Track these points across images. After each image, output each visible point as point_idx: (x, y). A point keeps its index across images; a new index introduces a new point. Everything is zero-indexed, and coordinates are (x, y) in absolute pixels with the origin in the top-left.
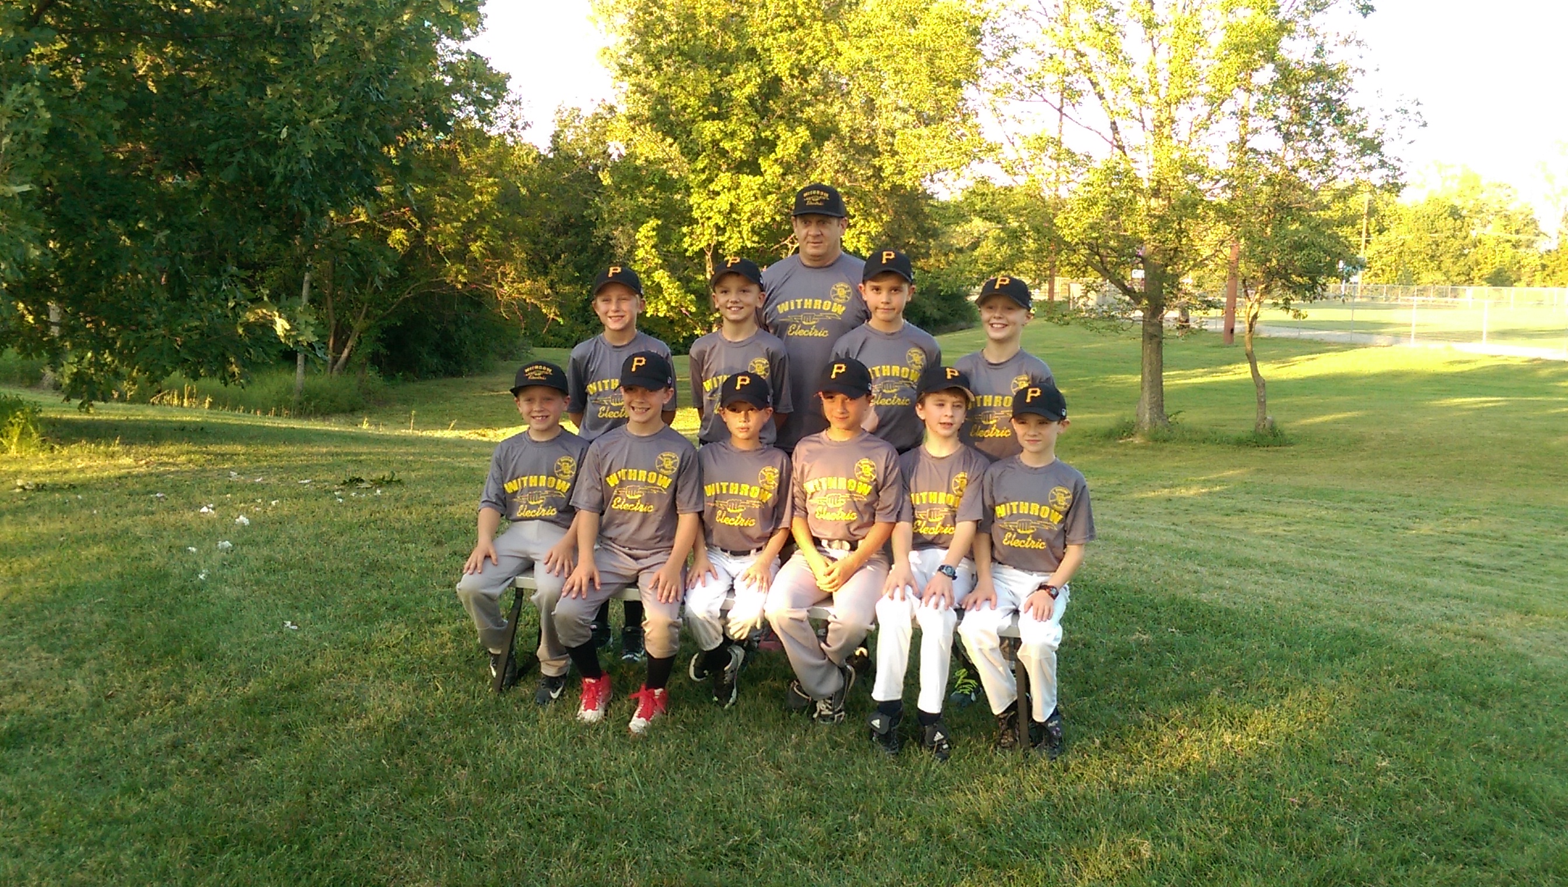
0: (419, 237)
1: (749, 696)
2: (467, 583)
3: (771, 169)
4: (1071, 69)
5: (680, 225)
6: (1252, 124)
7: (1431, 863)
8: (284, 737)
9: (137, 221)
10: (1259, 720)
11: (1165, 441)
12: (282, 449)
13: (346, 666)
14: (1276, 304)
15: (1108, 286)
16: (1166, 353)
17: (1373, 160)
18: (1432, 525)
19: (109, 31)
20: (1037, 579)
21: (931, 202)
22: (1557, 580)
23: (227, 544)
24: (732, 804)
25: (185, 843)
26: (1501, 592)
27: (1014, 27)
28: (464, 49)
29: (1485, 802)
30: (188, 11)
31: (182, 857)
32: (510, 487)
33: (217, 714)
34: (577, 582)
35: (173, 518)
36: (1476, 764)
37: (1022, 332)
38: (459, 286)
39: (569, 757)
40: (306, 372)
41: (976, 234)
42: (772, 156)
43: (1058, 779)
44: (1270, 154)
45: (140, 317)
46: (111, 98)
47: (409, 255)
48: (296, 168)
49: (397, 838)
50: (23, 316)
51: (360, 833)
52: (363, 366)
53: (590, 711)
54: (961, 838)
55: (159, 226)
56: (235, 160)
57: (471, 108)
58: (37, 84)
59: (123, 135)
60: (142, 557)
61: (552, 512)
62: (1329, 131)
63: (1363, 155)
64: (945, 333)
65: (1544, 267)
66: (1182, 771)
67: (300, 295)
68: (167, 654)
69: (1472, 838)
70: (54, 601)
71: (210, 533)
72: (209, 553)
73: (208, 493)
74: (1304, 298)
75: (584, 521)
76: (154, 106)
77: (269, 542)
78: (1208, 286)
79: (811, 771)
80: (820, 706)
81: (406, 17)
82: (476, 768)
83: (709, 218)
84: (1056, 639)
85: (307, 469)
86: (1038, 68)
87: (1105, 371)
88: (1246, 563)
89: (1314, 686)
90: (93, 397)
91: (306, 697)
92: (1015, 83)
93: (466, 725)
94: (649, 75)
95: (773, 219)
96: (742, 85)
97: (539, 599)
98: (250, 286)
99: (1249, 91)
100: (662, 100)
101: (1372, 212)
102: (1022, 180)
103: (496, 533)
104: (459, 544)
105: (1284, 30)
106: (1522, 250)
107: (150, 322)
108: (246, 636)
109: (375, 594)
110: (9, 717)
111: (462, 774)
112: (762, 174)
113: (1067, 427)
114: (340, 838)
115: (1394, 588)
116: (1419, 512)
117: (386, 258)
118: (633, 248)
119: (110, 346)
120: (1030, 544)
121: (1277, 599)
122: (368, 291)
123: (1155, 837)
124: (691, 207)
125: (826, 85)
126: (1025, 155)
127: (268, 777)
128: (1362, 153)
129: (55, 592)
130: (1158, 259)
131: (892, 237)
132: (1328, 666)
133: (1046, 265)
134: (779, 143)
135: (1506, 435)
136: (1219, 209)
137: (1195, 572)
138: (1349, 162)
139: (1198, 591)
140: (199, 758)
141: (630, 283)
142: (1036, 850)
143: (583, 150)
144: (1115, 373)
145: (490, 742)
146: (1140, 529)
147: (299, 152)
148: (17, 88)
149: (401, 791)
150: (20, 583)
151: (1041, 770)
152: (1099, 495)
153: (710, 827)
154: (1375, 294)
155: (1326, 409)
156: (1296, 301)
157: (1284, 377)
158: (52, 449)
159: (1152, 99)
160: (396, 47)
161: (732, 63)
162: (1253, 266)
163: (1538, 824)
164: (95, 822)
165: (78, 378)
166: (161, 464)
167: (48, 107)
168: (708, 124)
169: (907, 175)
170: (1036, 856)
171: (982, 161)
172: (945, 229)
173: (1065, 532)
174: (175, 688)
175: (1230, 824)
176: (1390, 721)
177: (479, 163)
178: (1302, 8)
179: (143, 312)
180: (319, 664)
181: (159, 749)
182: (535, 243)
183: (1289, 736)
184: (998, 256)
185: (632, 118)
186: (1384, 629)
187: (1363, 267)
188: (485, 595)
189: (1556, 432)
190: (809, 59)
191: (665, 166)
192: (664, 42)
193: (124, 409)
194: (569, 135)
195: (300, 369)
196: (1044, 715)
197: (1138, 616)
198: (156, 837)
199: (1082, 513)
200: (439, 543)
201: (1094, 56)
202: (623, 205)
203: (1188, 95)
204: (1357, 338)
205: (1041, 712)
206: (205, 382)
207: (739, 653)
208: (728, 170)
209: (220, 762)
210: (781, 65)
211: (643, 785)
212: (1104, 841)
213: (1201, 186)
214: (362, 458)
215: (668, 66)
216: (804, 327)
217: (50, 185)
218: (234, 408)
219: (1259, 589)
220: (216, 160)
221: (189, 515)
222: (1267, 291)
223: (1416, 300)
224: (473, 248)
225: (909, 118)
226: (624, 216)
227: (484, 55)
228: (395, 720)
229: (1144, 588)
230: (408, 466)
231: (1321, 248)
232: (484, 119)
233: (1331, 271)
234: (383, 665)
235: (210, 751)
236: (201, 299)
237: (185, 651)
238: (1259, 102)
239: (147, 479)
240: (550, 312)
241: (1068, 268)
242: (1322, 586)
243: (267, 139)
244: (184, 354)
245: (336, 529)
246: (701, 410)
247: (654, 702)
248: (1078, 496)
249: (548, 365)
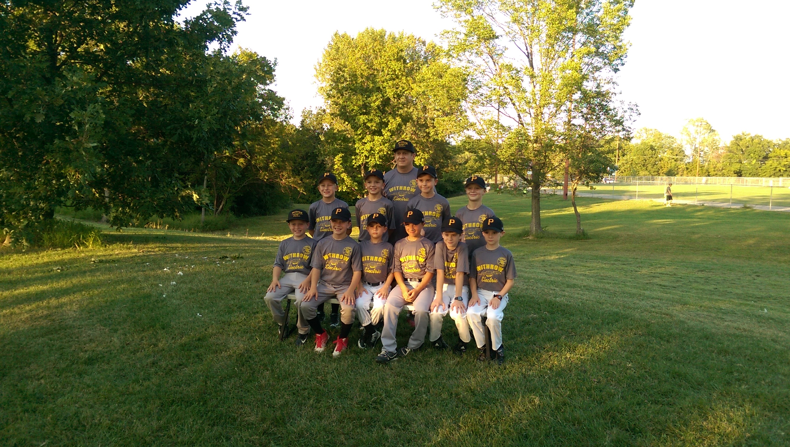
0: (249, 161)
2: (269, 296)
3: (386, 134)
4: (502, 94)
5: (351, 155)
6: (573, 114)
7: (649, 405)
8: (197, 359)
9: (139, 157)
10: (581, 348)
11: (541, 238)
12: (196, 245)
13: (221, 331)
14: (584, 184)
15: (518, 178)
16: (542, 204)
17: (620, 128)
18: (646, 270)
19: (128, 82)
20: (494, 293)
21: (449, 146)
22: (696, 291)
23: (174, 283)
24: (373, 384)
25: (158, 402)
26: (674, 297)
27: (479, 78)
28: (267, 89)
29: (670, 380)
30: (159, 75)
31: (156, 408)
32: (286, 258)
33: (170, 351)
34: (309, 296)
35: (152, 273)
36: (666, 364)
38: (265, 180)
39: (309, 366)
40: (205, 215)
41: (466, 158)
42: (387, 129)
43: (502, 373)
44: (580, 126)
46: (129, 109)
47: (246, 169)
48: (201, 136)
49: (241, 399)
50: (95, 194)
51: (227, 398)
52: (228, 211)
53: (319, 348)
54: (464, 397)
55: (147, 159)
56: (178, 132)
57: (269, 111)
58: (100, 104)
59: (134, 123)
60: (141, 289)
61: (302, 268)
62: (603, 117)
64: (455, 196)
65: (687, 169)
66: (550, 369)
67: (203, 185)
68: (150, 327)
69: (665, 394)
70: (106, 306)
71: (168, 278)
72: (167, 287)
73: (167, 263)
74: (594, 182)
75: (314, 272)
76: (146, 112)
77: (190, 282)
78: (557, 177)
79: (404, 370)
81: (244, 77)
82: (272, 371)
83: (362, 153)
84: (500, 317)
85: (205, 253)
86: (489, 93)
87: (518, 211)
88: (574, 286)
89: (602, 335)
90: (122, 225)
91: (205, 343)
92: (481, 100)
93: (268, 354)
94: (338, 98)
95: (387, 153)
96: (374, 102)
97: (297, 303)
98: (183, 181)
99: (571, 102)
100: (344, 107)
101: (620, 148)
102: (484, 137)
103: (280, 277)
104: (265, 282)
105: (585, 78)
106: (679, 162)
107: (144, 196)
108: (182, 320)
109: (232, 302)
110: (88, 352)
111: (267, 373)
112: (383, 136)
114: (219, 399)
115: (632, 295)
116: (641, 265)
117: (236, 170)
118: (333, 164)
119: (128, 205)
120: (491, 281)
121: (587, 300)
122: (230, 183)
123: (540, 395)
124: (355, 148)
125: (407, 101)
126: (485, 127)
127: (190, 376)
128: (616, 125)
129: (106, 303)
130: (537, 167)
131: (434, 159)
132: (607, 326)
133: (494, 170)
134: (389, 123)
135: (674, 234)
136: (560, 147)
137: (554, 290)
138: (610, 129)
139: (556, 297)
140: (163, 368)
141: (333, 179)
142: (493, 401)
143: (313, 127)
144: (521, 212)
145: (278, 360)
146: (532, 273)
147: (202, 129)
148: (92, 106)
149: (243, 380)
150: (93, 299)
151: (495, 369)
153: (365, 393)
154: (622, 180)
155: (603, 225)
156: (591, 183)
157: (588, 212)
158: (106, 246)
159: (534, 105)
160: (240, 88)
161: (371, 93)
162: (574, 169)
163: (691, 388)
164: (122, 394)
165: (116, 218)
166: (148, 252)
167: (104, 113)
168: (362, 116)
169: (439, 135)
170: (494, 403)
171: (468, 130)
172: (455, 156)
173: (505, 275)
174: (154, 340)
175: (570, 390)
176: (632, 348)
177: (273, 133)
178: (591, 70)
179: (142, 192)
180: (210, 330)
181: (147, 365)
182: (295, 163)
183: (592, 354)
184: (475, 166)
185: (332, 114)
186: (628, 312)
187: (617, 170)
188: (276, 301)
189: (694, 233)
190: (401, 91)
191: (345, 133)
192: (344, 85)
193: (134, 230)
194: (308, 121)
195: (203, 213)
196: (496, 348)
197: (532, 307)
198: (146, 400)
199: (511, 267)
200: (257, 282)
201: (511, 89)
202: (329, 148)
203: (548, 103)
204: (616, 197)
206: (166, 219)
208: (369, 134)
209: (171, 370)
210: (390, 93)
211: (338, 377)
212: (521, 397)
213: (554, 139)
214: (227, 248)
215: (346, 94)
216: (400, 197)
217: (105, 143)
218: (177, 229)
219: (579, 296)
220: (170, 133)
221: (159, 272)
222: (580, 179)
223: (638, 182)
224: (271, 165)
225: (440, 113)
226: (329, 152)
227: (274, 90)
228: (240, 352)
229: (534, 296)
230: (245, 251)
231: (601, 162)
232: (275, 115)
233: (605, 171)
234: (235, 330)
235: (167, 365)
236: (164, 187)
237: (158, 326)
238: (575, 106)
239: (143, 258)
240: (301, 190)
241: (502, 171)
242: (604, 295)
243: (190, 124)
244: (158, 208)
245: (217, 277)
246: (359, 228)
247: (342, 344)
248: (509, 261)
249: (301, 211)
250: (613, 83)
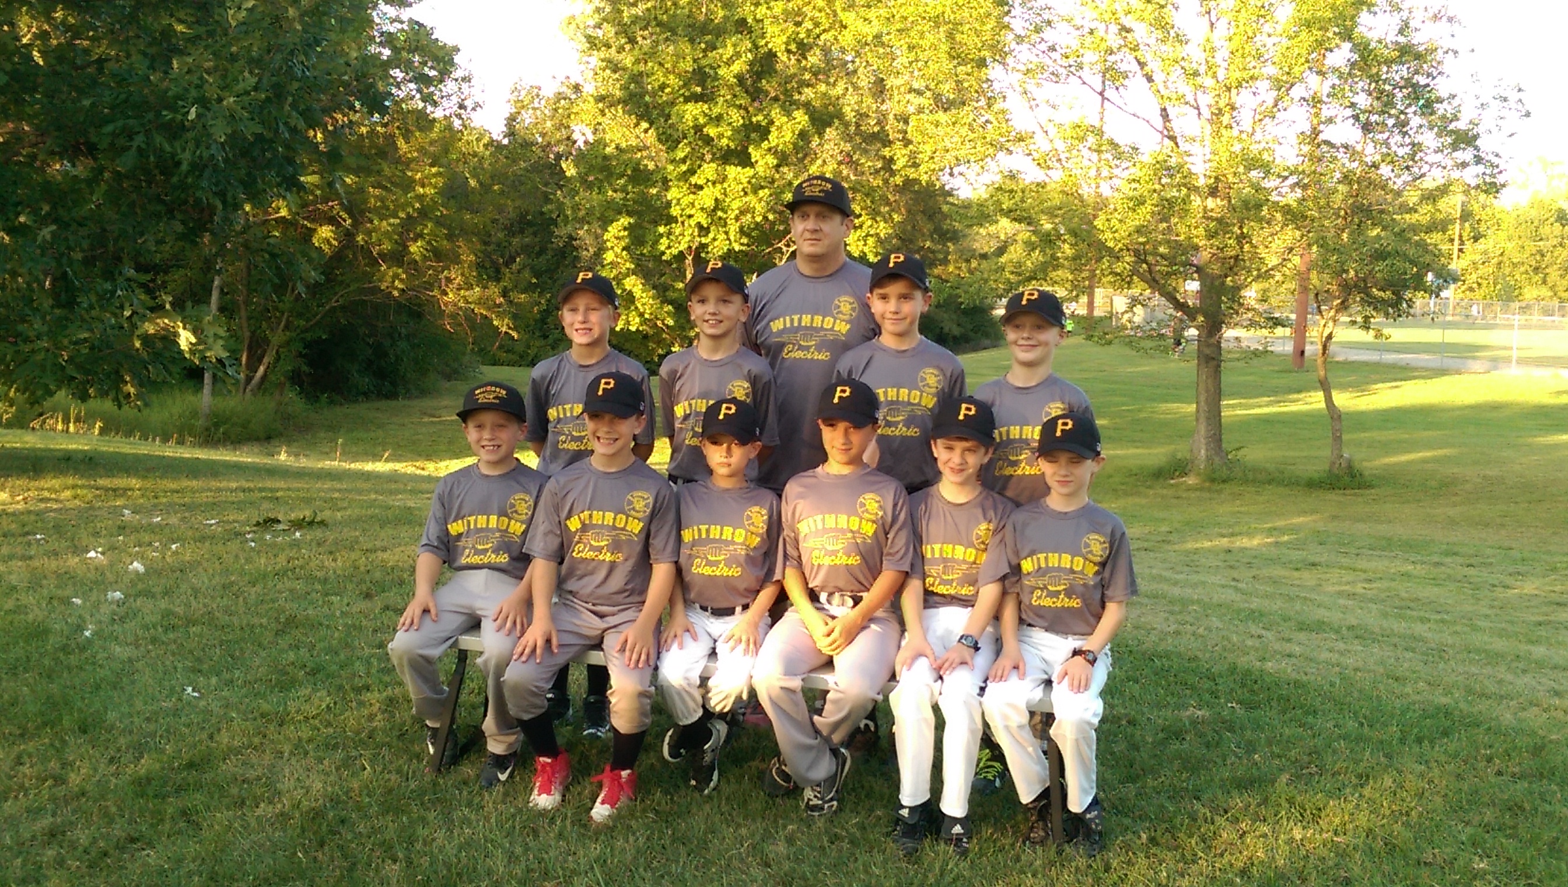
0: (349, 235)
1: (733, 780)
2: (401, 642)
3: (762, 160)
4: (1115, 46)
5: (656, 223)
6: (1326, 112)
8: (182, 824)
9: (18, 214)
10: (1335, 814)
11: (1224, 481)
12: (185, 483)
13: (256, 741)
14: (1354, 323)
15: (1158, 300)
16: (1226, 379)
17: (1466, 155)
18: (1538, 583)
20: (1073, 643)
21: (950, 199)
23: (118, 594)
28: (405, 17)
32: (455, 528)
33: (103, 797)
34: (531, 644)
35: (54, 564)
37: (1054, 351)
38: (396, 293)
39: (518, 850)
40: (214, 393)
41: (1003, 237)
42: (765, 145)
43: (1098, 881)
44: (1346, 147)
45: (21, 328)
47: (338, 256)
48: (205, 154)
52: (281, 385)
53: (544, 796)
55: (43, 221)
56: (135, 144)
57: (412, 86)
59: (4, 114)
60: (19, 609)
61: (503, 559)
62: (1415, 121)
63: (1455, 150)
64: (969, 352)
66: (1244, 873)
67: (208, 303)
68: (45, 724)
71: (100, 581)
72: (97, 605)
73: (97, 534)
74: (1387, 315)
75: (540, 571)
76: (40, 80)
77: (166, 593)
78: (1274, 301)
79: (806, 869)
80: (808, 794)
82: (410, 863)
83: (690, 216)
84: (1095, 715)
85: (213, 507)
86: (1075, 44)
87: (1154, 400)
88: (1320, 627)
89: (1400, 772)
91: (208, 776)
92: (1050, 62)
93: (398, 811)
94: (621, 49)
95: (765, 218)
96: (729, 63)
97: (486, 662)
98: (150, 292)
99: (1321, 73)
100: (637, 78)
101: (1466, 215)
102: (1057, 175)
103: (437, 583)
104: (392, 597)
105: (1363, 3)
107: (32, 334)
108: (139, 705)
109: (292, 656)
111: (392, 870)
112: (752, 165)
115: (1494, 658)
116: (1522, 568)
117: (310, 261)
118: (601, 250)
120: (1063, 602)
121: (1356, 670)
122: (288, 298)
124: (669, 204)
125: (828, 62)
126: (1061, 146)
127: (162, 872)
128: (1455, 146)
130: (1216, 269)
131: (905, 239)
132: (1416, 749)
133: (1085, 274)
134: (773, 129)
136: (1286, 210)
137: (1259, 637)
138: (1439, 157)
139: (1263, 659)
140: (80, 849)
141: (602, 291)
143: (543, 135)
144: (1167, 402)
145: (426, 832)
146: (1194, 586)
147: (209, 135)
151: (1077, 869)
152: (1143, 545)
156: (1378, 319)
157: (1363, 408)
159: (1208, 82)
160: (325, 14)
161: (718, 36)
162: (1326, 277)
166: (41, 500)
168: (690, 106)
169: (923, 168)
171: (1011, 152)
172: (967, 231)
173: (1103, 586)
174: (54, 765)
176: (1489, 815)
177: (421, 150)
179: (25, 321)
181: (34, 838)
182: (486, 243)
183: (1369, 832)
184: (1029, 263)
185: (601, 99)
186: (1482, 706)
187: (1455, 280)
188: (422, 656)
190: (809, 32)
191: (639, 155)
192: (639, 10)
195: (207, 388)
196: (1081, 805)
197: (1193, 688)
199: (1122, 563)
200: (368, 596)
201: (1141, 32)
202: (590, 199)
203: (1251, 78)
204: (1449, 363)
205: (1078, 801)
206: (94, 404)
207: (721, 729)
208: (712, 161)
209: (106, 854)
210: (776, 38)
213: (1268, 184)
214: (279, 494)
215: (644, 38)
216: (801, 348)
218: (129, 434)
219: (1335, 657)
220: (112, 144)
221: (73, 561)
222: (1344, 307)
223: (1518, 319)
224: (413, 249)
225: (925, 101)
226: (590, 212)
227: (428, 23)
228: (314, 805)
229: (1200, 655)
230: (333, 504)
231: (1405, 257)
232: (427, 99)
233: (1419, 284)
234: (300, 739)
235: (95, 840)
236: (91, 307)
237: (66, 722)
238: (1333, 87)
239: (25, 518)
240: (502, 325)
241: (1110, 278)
242: (1409, 655)
243: (173, 120)
244: (71, 371)
245: (247, 578)
246: (671, 437)
247: (620, 785)
248: (1116, 545)
249: (501, 386)
250: (1450, 20)
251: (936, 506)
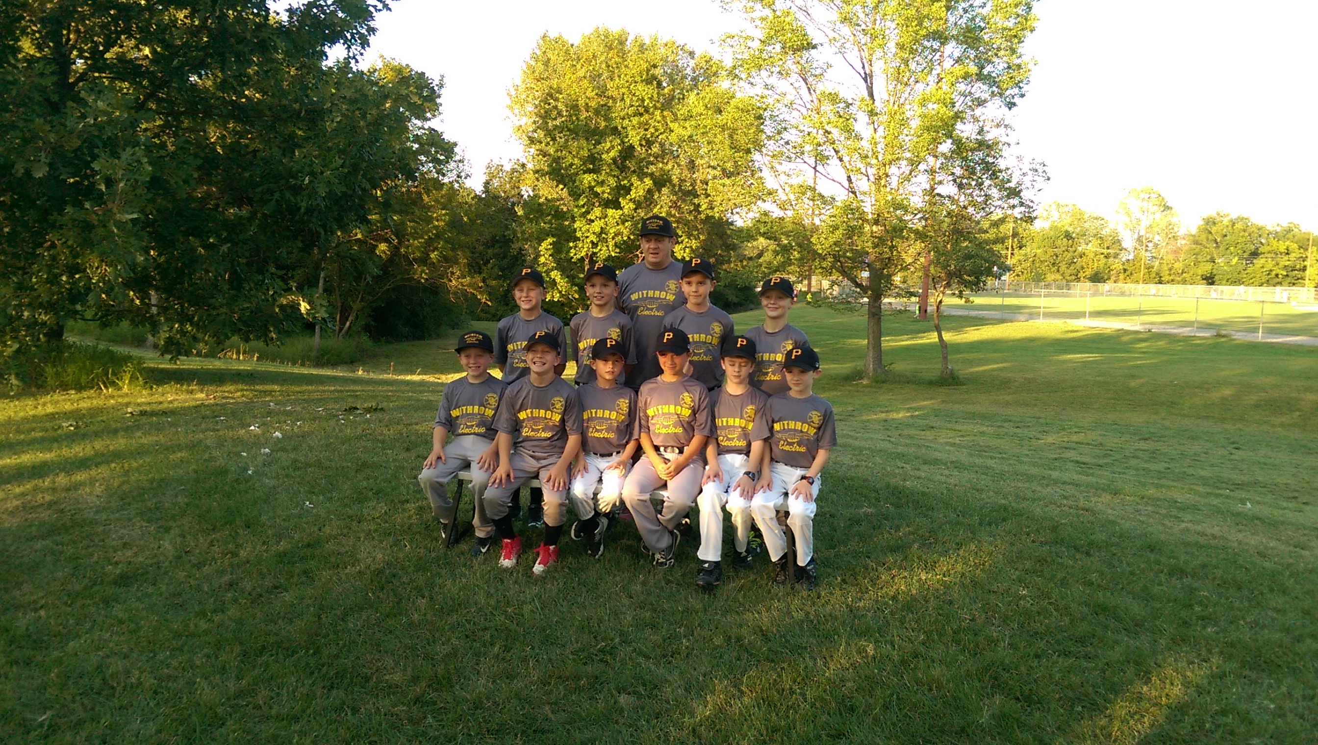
0: (396, 248)
1: (612, 550)
2: (426, 474)
3: (627, 206)
4: (822, 142)
5: (568, 241)
6: (938, 178)
7: (1055, 657)
8: (304, 579)
9: (209, 238)
10: (944, 564)
11: (883, 382)
12: (304, 388)
13: (345, 531)
14: (954, 294)
15: (846, 282)
16: (884, 325)
17: (1015, 201)
18: (1055, 437)
19: (192, 112)
20: (799, 472)
21: (731, 227)
22: (1135, 472)
23: (267, 450)
24: (600, 621)
25: (237, 649)
26: (1099, 480)
27: (784, 114)
28: (426, 127)
29: (1090, 617)
30: (244, 100)
31: (235, 658)
32: (455, 413)
33: (259, 564)
34: (499, 477)
35: (231, 433)
36: (1083, 592)
37: (788, 312)
38: (423, 281)
39: (492, 591)
40: (321, 337)
41: (761, 248)
42: (628, 197)
43: (814, 604)
44: (949, 197)
45: (211, 301)
46: (192, 157)
47: (391, 260)
48: (314, 204)
49: (379, 645)
50: (133, 300)
51: (354, 642)
52: (359, 333)
53: (507, 560)
54: (750, 643)
55: (223, 241)
56: (275, 198)
57: (431, 165)
58: (143, 147)
59: (200, 181)
60: (210, 460)
62: (987, 183)
63: (1009, 198)
64: (740, 312)
65: (1125, 270)
66: (894, 598)
67: (317, 287)
68: (226, 523)
69: (1081, 641)
70: (152, 489)
71: (256, 443)
72: (255, 457)
73: (255, 417)
74: (972, 290)
75: (503, 437)
76: (220, 162)
77: (294, 449)
78: (910, 282)
79: (652, 599)
80: (657, 556)
81: (387, 105)
82: (431, 598)
83: (587, 237)
84: (812, 512)
85: (321, 401)
86: (800, 141)
87: (844, 338)
88: (935, 462)
89: (979, 542)
90: (179, 353)
91: (318, 552)
92: (786, 151)
93: (425, 570)
94: (548, 144)
95: (629, 238)
96: (608, 152)
97: (473, 487)
98: (284, 280)
99: (936, 157)
100: (557, 160)
102: (790, 213)
103: (445, 443)
104: (421, 450)
105: (959, 117)
106: (1111, 259)
107: (217, 305)
108: (279, 512)
109: (365, 484)
110: (120, 566)
111: (422, 602)
112: (621, 209)
113: (820, 374)
114: (341, 645)
115: (1030, 478)
116: (1046, 429)
117: (374, 263)
118: (538, 255)
119: (190, 320)
120: (796, 448)
121: (955, 485)
122: (362, 284)
123: (877, 641)
124: (575, 230)
125: (663, 151)
126: (792, 197)
127: (293, 605)
128: (1008, 196)
129: (152, 483)
130: (878, 265)
131: (706, 249)
132: (988, 529)
133: (806, 268)
134: (633, 188)
135: (1102, 379)
136: (917, 232)
137: (902, 468)
138: (1000, 203)
139: (904, 480)
140: (247, 593)
141: (537, 279)
142: (799, 650)
143: (505, 192)
144: (851, 338)
145: (441, 581)
146: (866, 440)
147: (317, 192)
148: (129, 150)
149: (381, 614)
150: (129, 476)
151: (802, 597)
152: (840, 417)
153: (585, 636)
154: (1017, 288)
155: (986, 362)
156: (967, 292)
157: (959, 341)
158: (151, 388)
159: (874, 161)
160: (381, 124)
161: (602, 136)
162: (939, 269)
163: (1123, 631)
164: (177, 635)
165: (170, 341)
166: (224, 398)
167: (150, 163)
168: (586, 176)
169: (716, 210)
170: (799, 654)
171: (765, 201)
172: (741, 245)
173: (818, 440)
174: (231, 546)
175: (925, 632)
176: (1028, 565)
177: (437, 201)
178: (970, 104)
179: (213, 298)
181: (220, 587)
182: (473, 253)
183: (963, 575)
184: (775, 262)
185: (537, 172)
186: (1024, 505)
187: (1009, 270)
188: (438, 482)
189: (1134, 377)
190: (652, 134)
191: (558, 203)
192: (557, 122)
193: (200, 361)
194: (496, 183)
195: (317, 335)
196: (804, 562)
197: (866, 496)
198: (218, 646)
199: (829, 428)
200: (408, 450)
201: (836, 133)
202: (530, 228)
203: (897, 159)
204: (1006, 316)
205: (802, 560)
206: (254, 344)
207: (604, 522)
208: (599, 206)
209: (261, 596)
210: (634, 138)
211: (542, 609)
212: (844, 644)
213: (906, 218)
214: (358, 393)
215: (561, 138)
216: (648, 309)
217: (151, 214)
218: (274, 360)
219: (943, 479)
220: (262, 198)
221: (242, 432)
222: (948, 285)
223: (1044, 291)
224: (432, 256)
225: (717, 173)
226: (531, 235)
227: (440, 130)
228: (377, 566)
229: (870, 478)
230: (388, 399)
231: (983, 258)
232: (440, 172)
233: (989, 273)
234: (370, 530)
235: (254, 588)
236: (251, 289)
237: (238, 522)
238: (942, 164)
239: (214, 408)
240: (483, 298)
241: (820, 270)
242: (984, 477)
243: (295, 184)
244: (240, 325)
245: (339, 441)
246: (577, 361)
247: (549, 554)
248: (827, 419)
249: (480, 333)
250: (1006, 126)
251: (723, 398)
